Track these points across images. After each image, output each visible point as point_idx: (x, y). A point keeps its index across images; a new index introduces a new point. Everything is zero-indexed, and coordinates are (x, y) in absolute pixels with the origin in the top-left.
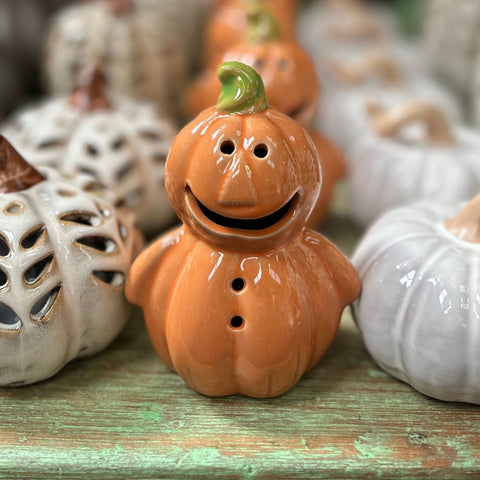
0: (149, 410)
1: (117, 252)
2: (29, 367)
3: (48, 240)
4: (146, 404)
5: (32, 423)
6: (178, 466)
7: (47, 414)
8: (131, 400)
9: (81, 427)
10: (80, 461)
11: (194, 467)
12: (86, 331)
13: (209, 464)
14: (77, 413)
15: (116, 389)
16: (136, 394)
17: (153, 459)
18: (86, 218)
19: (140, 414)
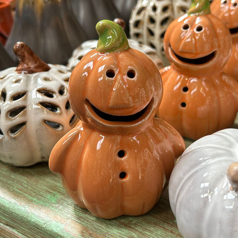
0: (54, 195)
1: (61, 114)
2: (10, 158)
3: (25, 99)
4: (55, 193)
5: (7, 183)
6: (44, 226)
7: (15, 181)
8: (51, 189)
9: (22, 192)
10: (10, 207)
11: (50, 230)
12: (41, 149)
13: (57, 231)
14: (26, 186)
15: (50, 181)
16: (56, 186)
17: (36, 218)
18: (51, 93)
19: (49, 196)
